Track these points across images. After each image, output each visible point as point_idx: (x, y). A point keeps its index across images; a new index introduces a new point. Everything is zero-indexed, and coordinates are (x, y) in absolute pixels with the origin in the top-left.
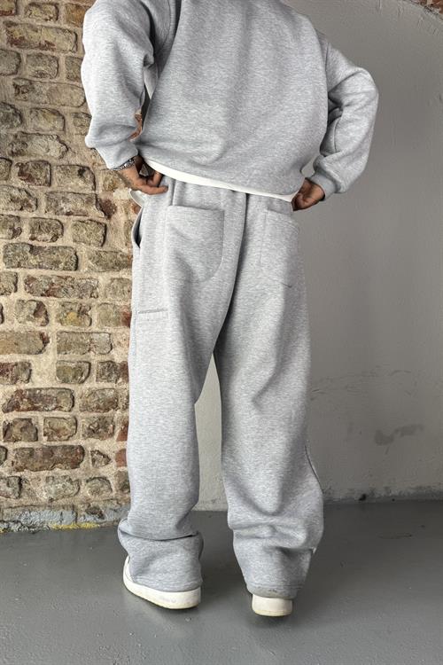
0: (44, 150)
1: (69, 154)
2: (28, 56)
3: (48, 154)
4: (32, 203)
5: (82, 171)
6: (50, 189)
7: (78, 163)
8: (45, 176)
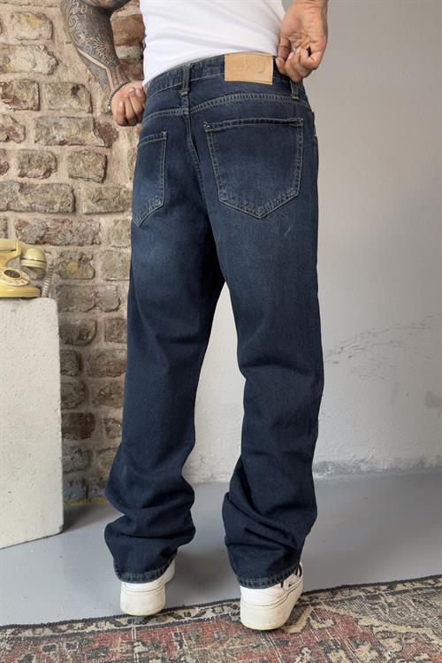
0: (30, 65)
1: (60, 68)
3: (35, 69)
4: (20, 132)
5: (76, 90)
6: (38, 114)
7: (71, 79)
8: (33, 98)
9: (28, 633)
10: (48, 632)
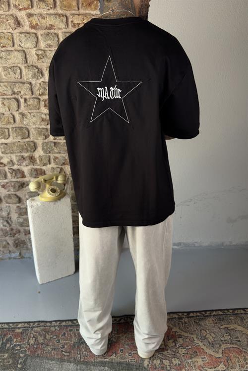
2: (41, 35)
9: (64, 323)
10: (70, 323)
